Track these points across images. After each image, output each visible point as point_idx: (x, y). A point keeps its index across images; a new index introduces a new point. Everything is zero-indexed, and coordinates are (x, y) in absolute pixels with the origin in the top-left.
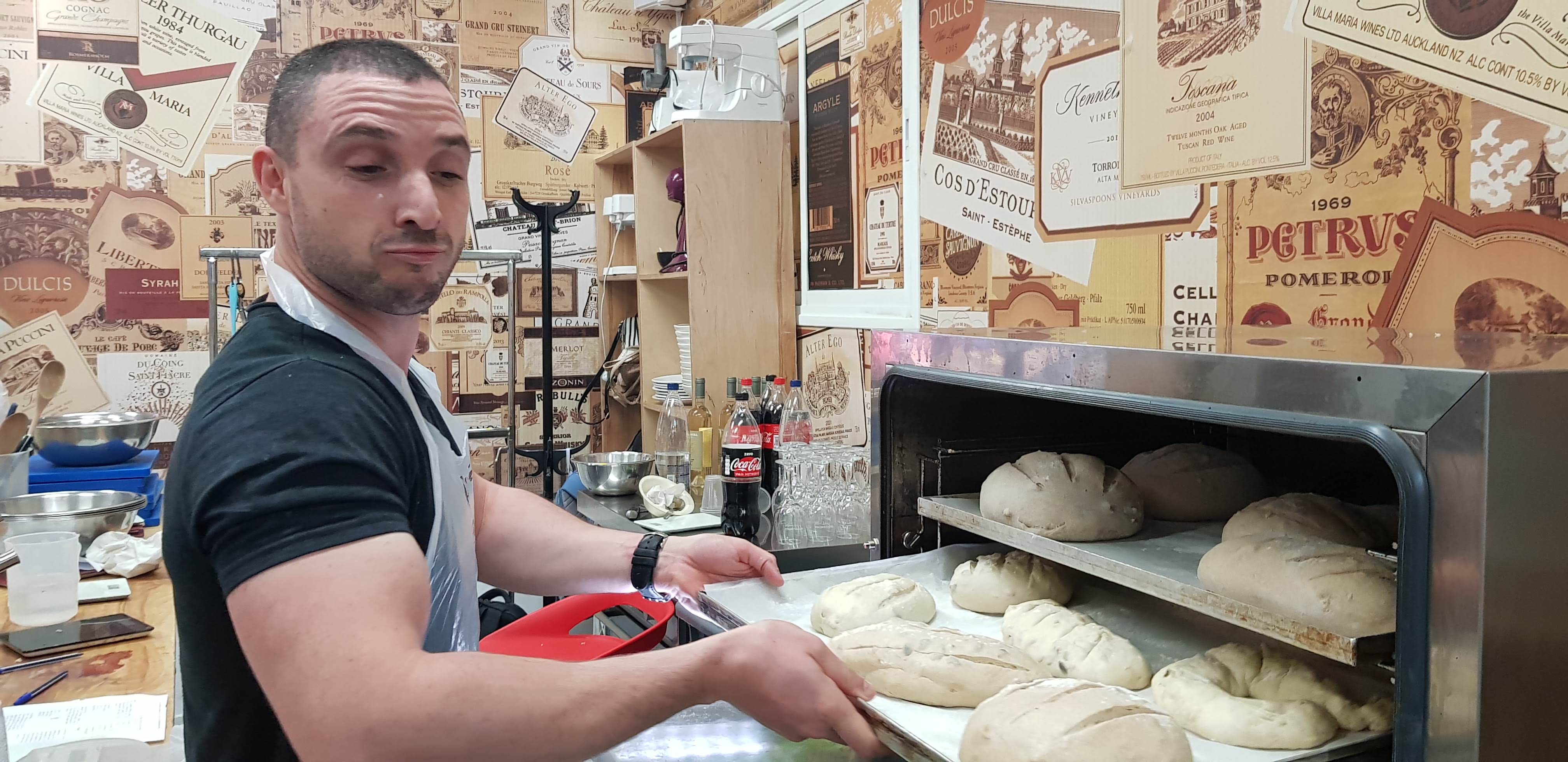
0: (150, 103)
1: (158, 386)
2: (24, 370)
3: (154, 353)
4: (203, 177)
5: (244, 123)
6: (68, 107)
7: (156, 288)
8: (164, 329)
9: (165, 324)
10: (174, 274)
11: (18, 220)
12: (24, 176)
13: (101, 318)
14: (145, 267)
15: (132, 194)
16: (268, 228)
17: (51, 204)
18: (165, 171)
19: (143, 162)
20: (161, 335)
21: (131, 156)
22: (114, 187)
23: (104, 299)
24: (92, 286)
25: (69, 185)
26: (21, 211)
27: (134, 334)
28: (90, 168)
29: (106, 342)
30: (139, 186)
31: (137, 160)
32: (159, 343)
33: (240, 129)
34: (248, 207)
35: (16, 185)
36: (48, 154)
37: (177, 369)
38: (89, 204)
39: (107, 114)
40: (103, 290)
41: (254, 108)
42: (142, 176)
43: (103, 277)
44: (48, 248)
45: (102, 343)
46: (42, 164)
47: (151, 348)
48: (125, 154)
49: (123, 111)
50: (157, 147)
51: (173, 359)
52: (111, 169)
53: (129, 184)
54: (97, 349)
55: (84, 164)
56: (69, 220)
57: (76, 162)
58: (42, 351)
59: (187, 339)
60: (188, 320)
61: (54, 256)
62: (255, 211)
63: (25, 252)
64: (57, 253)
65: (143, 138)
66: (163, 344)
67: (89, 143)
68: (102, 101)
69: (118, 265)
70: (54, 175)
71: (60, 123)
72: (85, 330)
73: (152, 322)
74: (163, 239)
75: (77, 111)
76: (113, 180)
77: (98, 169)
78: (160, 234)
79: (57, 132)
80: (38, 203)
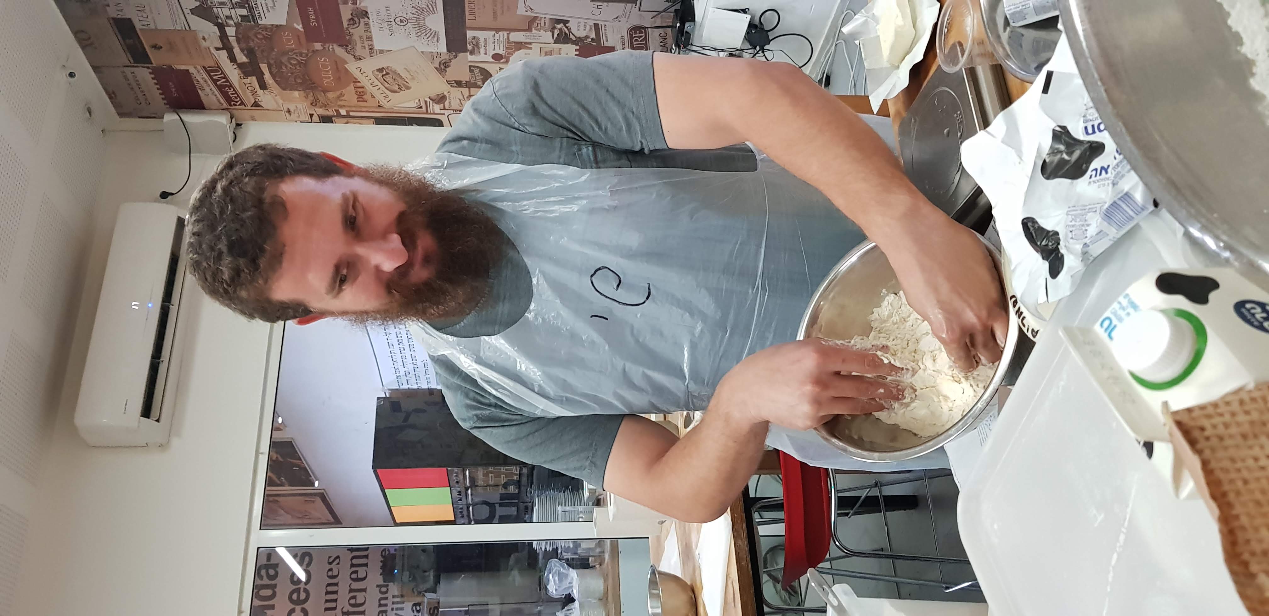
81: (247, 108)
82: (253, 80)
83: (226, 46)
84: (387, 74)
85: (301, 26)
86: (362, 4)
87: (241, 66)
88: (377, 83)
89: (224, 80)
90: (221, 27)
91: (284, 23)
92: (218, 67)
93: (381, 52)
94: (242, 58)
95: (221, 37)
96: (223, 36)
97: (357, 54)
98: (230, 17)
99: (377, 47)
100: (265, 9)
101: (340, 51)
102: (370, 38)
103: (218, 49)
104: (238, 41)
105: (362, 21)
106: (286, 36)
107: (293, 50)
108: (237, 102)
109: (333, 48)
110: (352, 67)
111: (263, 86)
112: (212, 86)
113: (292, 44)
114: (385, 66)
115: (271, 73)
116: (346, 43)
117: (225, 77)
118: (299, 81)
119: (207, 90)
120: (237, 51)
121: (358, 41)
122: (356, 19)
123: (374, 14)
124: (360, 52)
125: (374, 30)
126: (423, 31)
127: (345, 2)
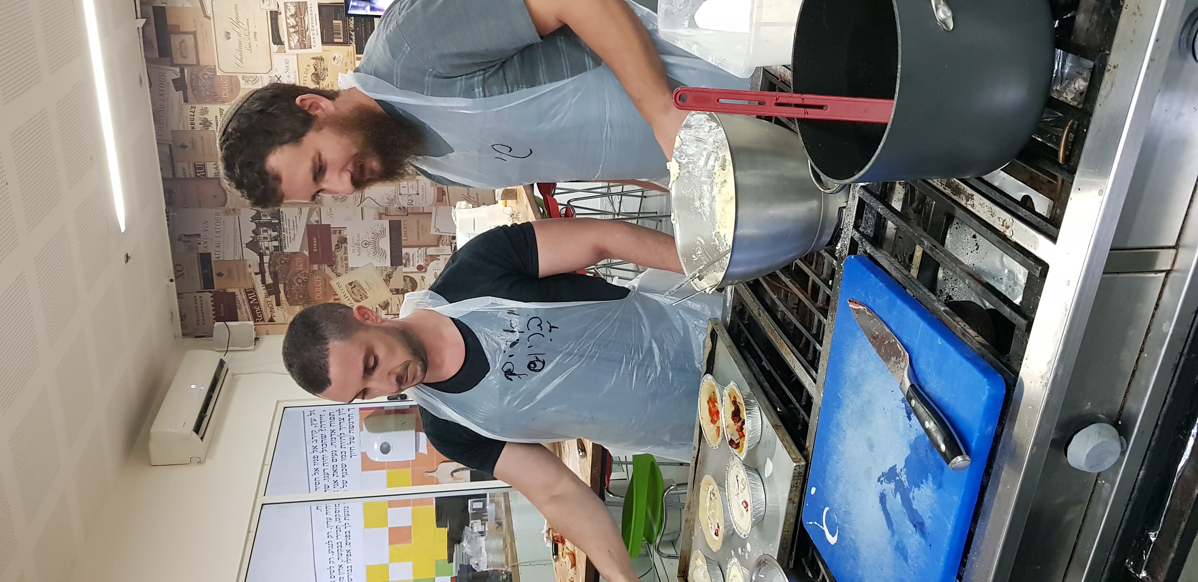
81: (265, 323)
82: (273, 298)
83: (262, 272)
84: (355, 286)
85: (308, 252)
86: (344, 233)
87: (267, 287)
88: (348, 295)
89: (255, 299)
90: (261, 256)
91: (298, 251)
92: (254, 289)
93: (352, 269)
94: (269, 280)
95: (259, 264)
96: (261, 264)
97: (338, 271)
98: (267, 248)
99: (350, 266)
100: (289, 242)
101: (328, 270)
102: (346, 259)
103: (256, 274)
104: (269, 268)
105: (343, 245)
106: (298, 259)
107: (301, 271)
108: (260, 318)
109: (324, 268)
110: (334, 283)
111: (278, 304)
112: (247, 306)
113: (301, 267)
114: (353, 280)
115: (285, 291)
116: (332, 264)
117: (256, 297)
118: (301, 296)
119: (244, 309)
120: (267, 274)
121: (340, 262)
122: (340, 244)
123: (351, 240)
124: (340, 270)
125: (349, 252)
126: (377, 251)
127: (335, 232)
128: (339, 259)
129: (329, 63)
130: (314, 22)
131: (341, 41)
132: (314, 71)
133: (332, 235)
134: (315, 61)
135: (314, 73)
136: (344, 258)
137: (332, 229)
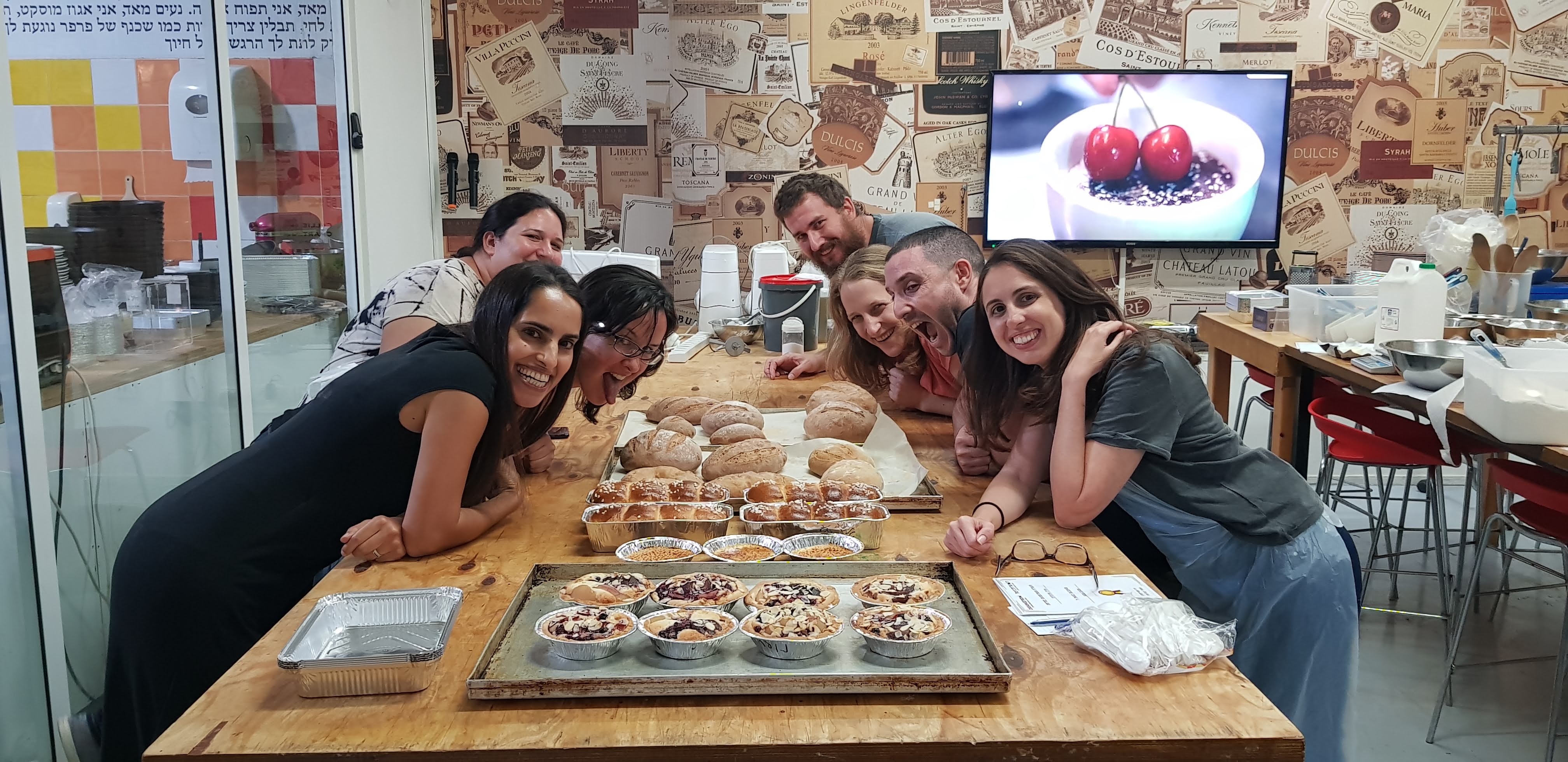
0: (1403, 12)
1: (1389, 231)
2: (1302, 217)
3: (1388, 205)
4: (1435, 68)
5: (1469, 23)
6: (1346, 19)
7: (1395, 156)
8: (1398, 187)
9: (1399, 183)
10: (1407, 145)
11: (1307, 105)
12: (1313, 73)
13: (1355, 179)
14: (1389, 139)
15: (1385, 83)
16: (1479, 107)
17: (1330, 93)
18: (1408, 65)
19: (1394, 58)
20: (1395, 192)
21: (1386, 53)
22: (1372, 79)
23: (1358, 164)
24: (1352, 155)
25: (1342, 78)
26: (1310, 99)
27: (1376, 191)
28: (1356, 65)
29: (1357, 197)
30: (1389, 76)
31: (1389, 57)
32: (1392, 198)
33: (1466, 27)
34: (1465, 90)
35: (1308, 79)
36: (1330, 56)
37: (1403, 218)
38: (1354, 92)
39: (1372, 21)
40: (1358, 157)
41: (1477, 10)
42: (1393, 69)
43: (1359, 148)
44: (1325, 126)
45: (1355, 198)
46: (1326, 64)
47: (1387, 201)
48: (1381, 52)
49: (1384, 19)
50: (1405, 46)
51: (1403, 210)
52: (1372, 64)
53: (1383, 75)
54: (1351, 202)
55: (1354, 62)
56: (1340, 105)
57: (1349, 60)
58: (1315, 203)
59: (1412, 194)
60: (1415, 180)
61: (1328, 132)
62: (1470, 93)
63: (1310, 129)
64: (1330, 129)
65: (1396, 39)
66: (1396, 199)
67: (1358, 45)
68: (1370, 12)
69: (1371, 138)
70: (1333, 71)
71: (1342, 32)
72: (1344, 187)
73: (1389, 182)
74: (1402, 117)
75: (1351, 21)
76: (1372, 74)
77: (1363, 65)
78: (1401, 113)
79: (1337, 38)
80: (1321, 93)
86: (622, 50)
109: (557, 13)
121: (570, 40)
122: (602, 41)
123: (610, 60)
124: (554, 40)
125: (588, 57)
126: (590, 104)
127: (623, 34)
128: (575, 38)
129: (908, 42)
130: (971, 23)
131: (944, 62)
132: (896, 17)
133: (618, 30)
134: (912, 19)
135: (892, 17)
136: (576, 47)
137: (629, 30)
